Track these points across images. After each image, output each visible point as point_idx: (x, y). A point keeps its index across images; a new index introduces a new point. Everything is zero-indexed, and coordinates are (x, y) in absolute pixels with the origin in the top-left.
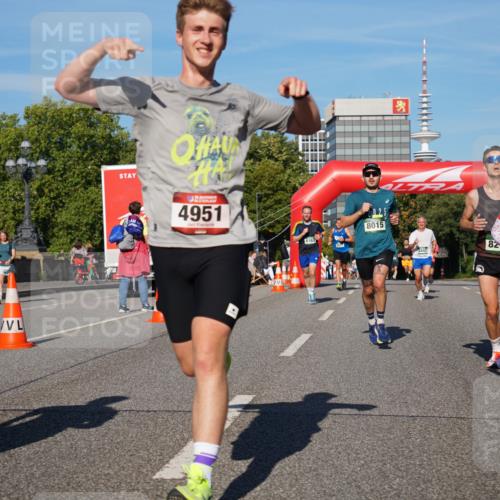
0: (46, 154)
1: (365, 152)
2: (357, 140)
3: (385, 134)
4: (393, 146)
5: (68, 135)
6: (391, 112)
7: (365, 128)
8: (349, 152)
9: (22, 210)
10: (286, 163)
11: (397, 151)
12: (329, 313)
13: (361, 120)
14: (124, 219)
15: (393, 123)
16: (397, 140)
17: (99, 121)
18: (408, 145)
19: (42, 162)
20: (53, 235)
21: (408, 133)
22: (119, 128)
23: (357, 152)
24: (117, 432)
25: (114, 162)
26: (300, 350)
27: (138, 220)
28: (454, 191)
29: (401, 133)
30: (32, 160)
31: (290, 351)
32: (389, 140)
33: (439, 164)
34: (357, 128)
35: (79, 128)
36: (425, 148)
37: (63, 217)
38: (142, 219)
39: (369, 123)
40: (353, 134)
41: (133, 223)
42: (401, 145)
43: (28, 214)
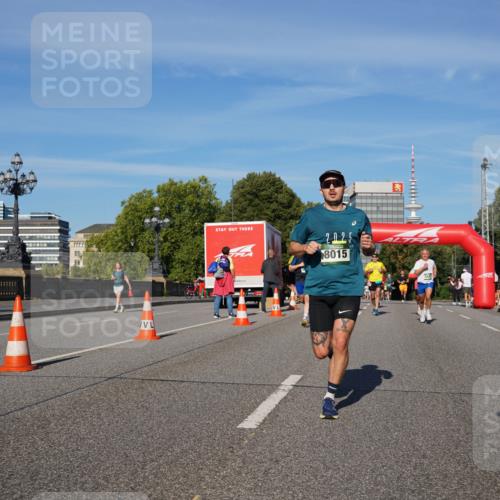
0: (169, 215)
1: (374, 216)
2: (370, 208)
3: (387, 205)
4: (393, 213)
5: (183, 203)
6: (391, 191)
7: (374, 201)
9: (154, 251)
11: (395, 216)
13: (372, 196)
14: (218, 257)
15: (393, 198)
16: (395, 209)
17: (203, 194)
18: (403, 213)
19: (167, 220)
20: (172, 267)
21: (402, 205)
22: (216, 199)
24: (214, 397)
25: (212, 221)
27: (227, 259)
28: (432, 243)
29: (398, 205)
30: (160, 219)
32: (390, 209)
33: (422, 225)
34: (369, 201)
35: (190, 198)
36: (413, 214)
37: (178, 255)
38: (230, 258)
39: (377, 198)
40: (366, 205)
41: (223, 261)
42: (398, 212)
43: (157, 253)
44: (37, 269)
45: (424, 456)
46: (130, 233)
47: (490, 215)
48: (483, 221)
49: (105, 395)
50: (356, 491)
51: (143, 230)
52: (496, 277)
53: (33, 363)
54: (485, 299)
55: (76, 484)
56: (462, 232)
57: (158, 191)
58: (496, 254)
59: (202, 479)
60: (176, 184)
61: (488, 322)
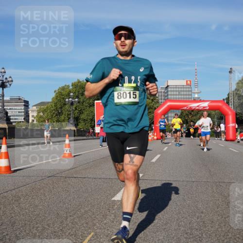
0: (77, 97)
1: (177, 97)
2: (175, 93)
3: (184, 91)
4: (186, 95)
6: (185, 84)
7: (177, 89)
8: (172, 97)
9: (70, 114)
10: (152, 100)
11: (187, 97)
12: (166, 148)
13: (176, 87)
14: (102, 117)
15: (186, 88)
16: (187, 93)
18: (191, 95)
19: (76, 100)
20: (79, 122)
21: (191, 91)
23: (175, 97)
24: (100, 185)
26: (157, 160)
28: (206, 110)
29: (189, 91)
30: (73, 99)
31: (154, 160)
32: (185, 93)
33: (201, 101)
34: (175, 89)
36: (196, 96)
37: (83, 116)
39: (179, 88)
40: (174, 91)
42: (189, 95)
43: (72, 116)
44: (13, 124)
45: (202, 213)
46: (59, 106)
47: (233, 96)
48: (230, 98)
49: (47, 185)
50: (170, 229)
51: (65, 104)
52: (237, 126)
53: (12, 169)
54: (231, 137)
55: (33, 228)
56: (220, 104)
57: (72, 86)
58: (236, 114)
59: (95, 225)
60: (81, 82)
61: (233, 147)
